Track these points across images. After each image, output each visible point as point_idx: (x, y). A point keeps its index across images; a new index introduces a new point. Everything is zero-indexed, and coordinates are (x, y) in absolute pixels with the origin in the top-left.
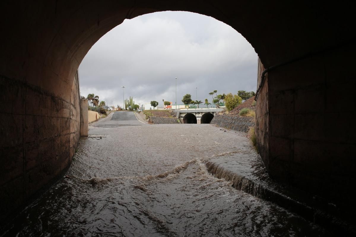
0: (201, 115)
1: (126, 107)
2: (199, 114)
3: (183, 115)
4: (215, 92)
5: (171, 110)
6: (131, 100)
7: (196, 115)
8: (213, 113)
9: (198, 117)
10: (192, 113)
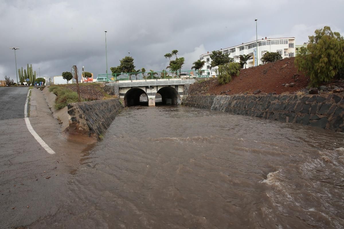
0: (155, 91)
1: (22, 81)
2: (153, 89)
3: (125, 92)
4: (175, 52)
5: (102, 83)
6: (30, 69)
7: (146, 91)
8: (177, 86)
9: (151, 94)
10: (140, 88)
